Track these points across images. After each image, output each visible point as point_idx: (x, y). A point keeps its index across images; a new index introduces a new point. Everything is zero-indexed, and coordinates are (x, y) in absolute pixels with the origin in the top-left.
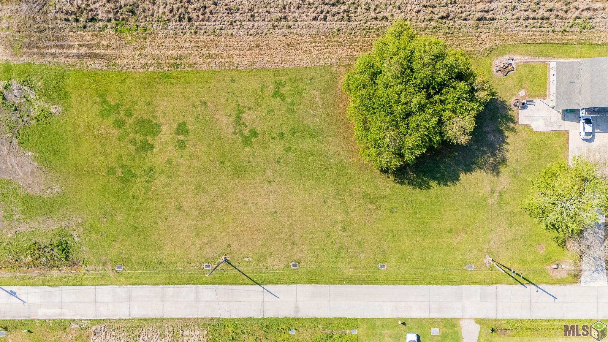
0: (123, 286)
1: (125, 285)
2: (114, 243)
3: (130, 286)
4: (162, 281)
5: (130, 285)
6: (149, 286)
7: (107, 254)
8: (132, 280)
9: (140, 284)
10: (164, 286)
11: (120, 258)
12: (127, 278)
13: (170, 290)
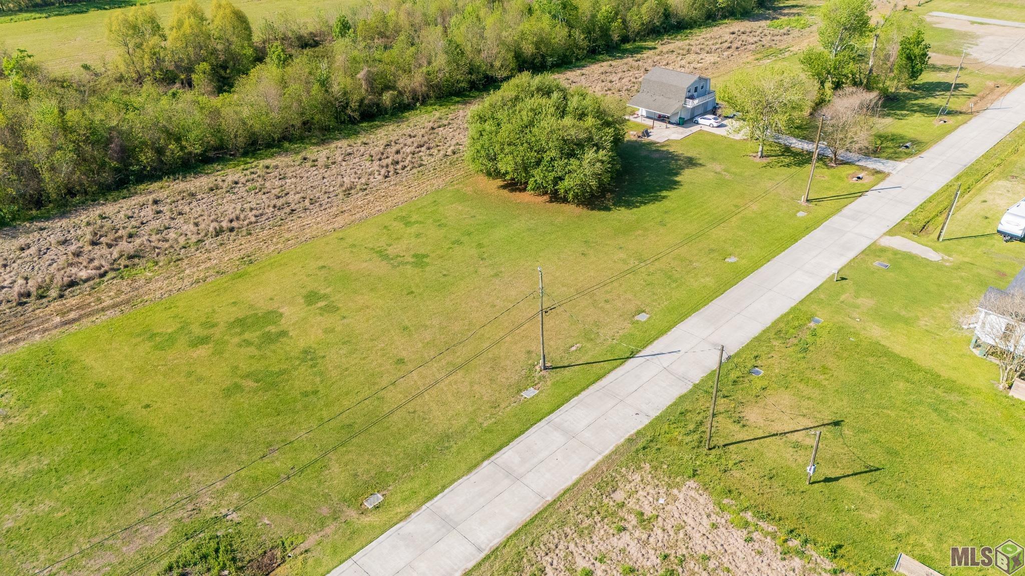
0: (414, 515)
1: (414, 511)
2: (327, 472)
3: (428, 504)
4: (479, 456)
5: (424, 503)
6: (465, 478)
7: (327, 496)
8: (423, 494)
9: (444, 488)
10: (492, 458)
11: (360, 483)
12: (405, 500)
13: (509, 455)
